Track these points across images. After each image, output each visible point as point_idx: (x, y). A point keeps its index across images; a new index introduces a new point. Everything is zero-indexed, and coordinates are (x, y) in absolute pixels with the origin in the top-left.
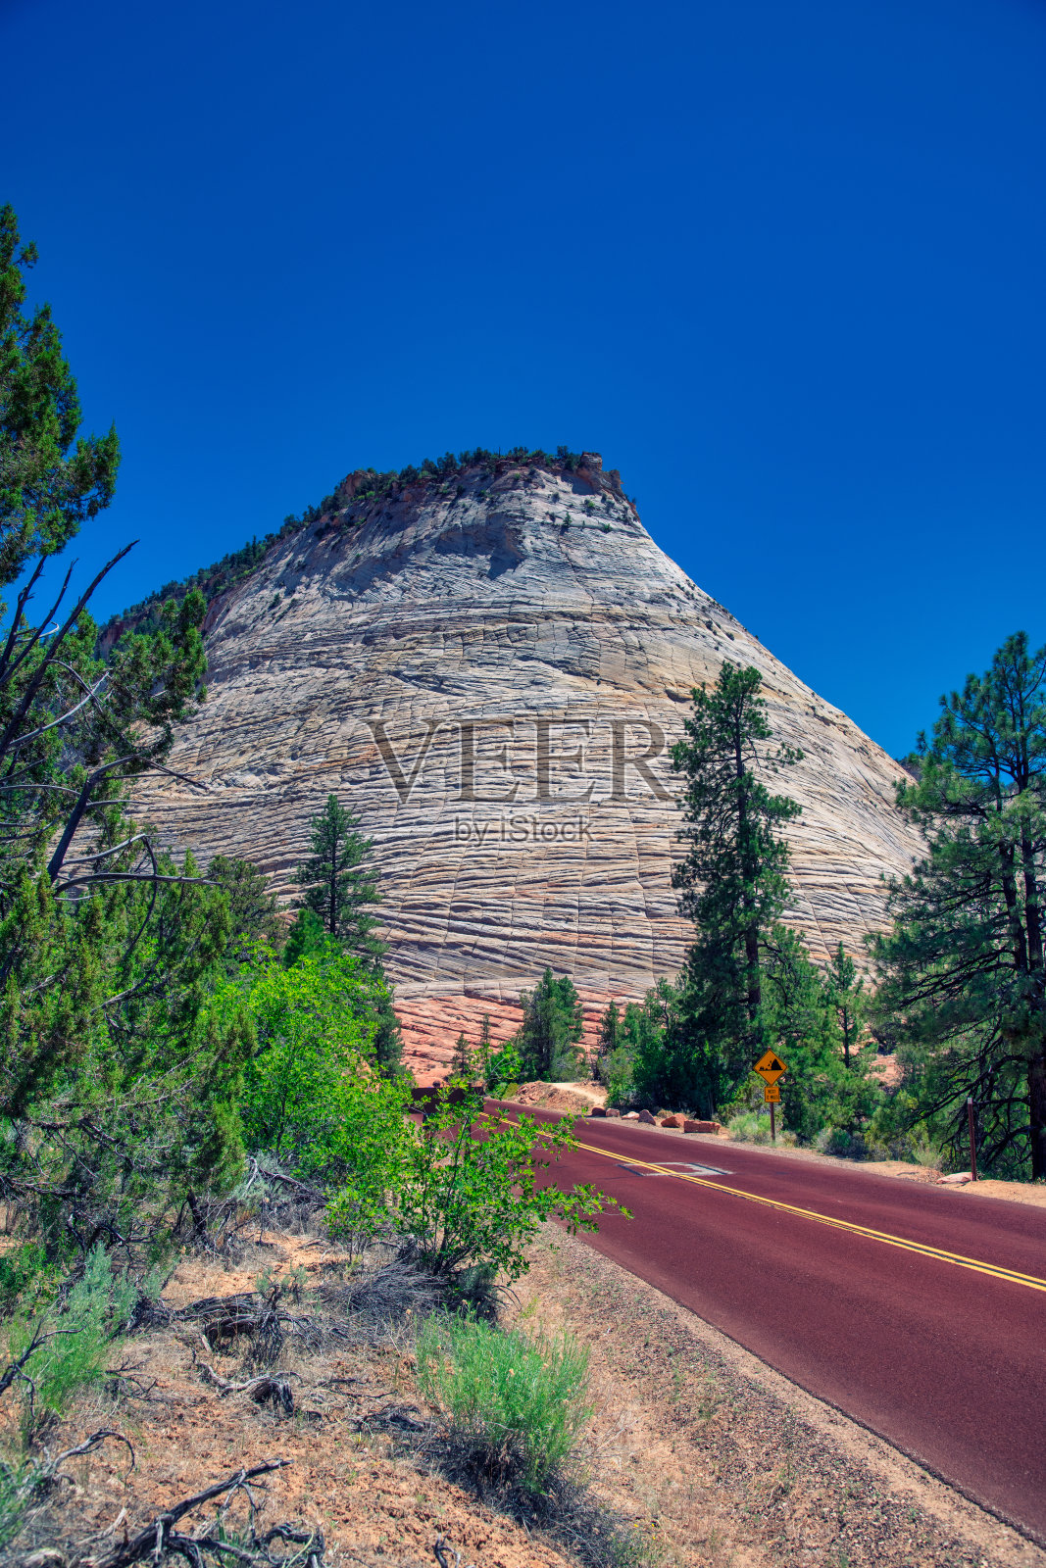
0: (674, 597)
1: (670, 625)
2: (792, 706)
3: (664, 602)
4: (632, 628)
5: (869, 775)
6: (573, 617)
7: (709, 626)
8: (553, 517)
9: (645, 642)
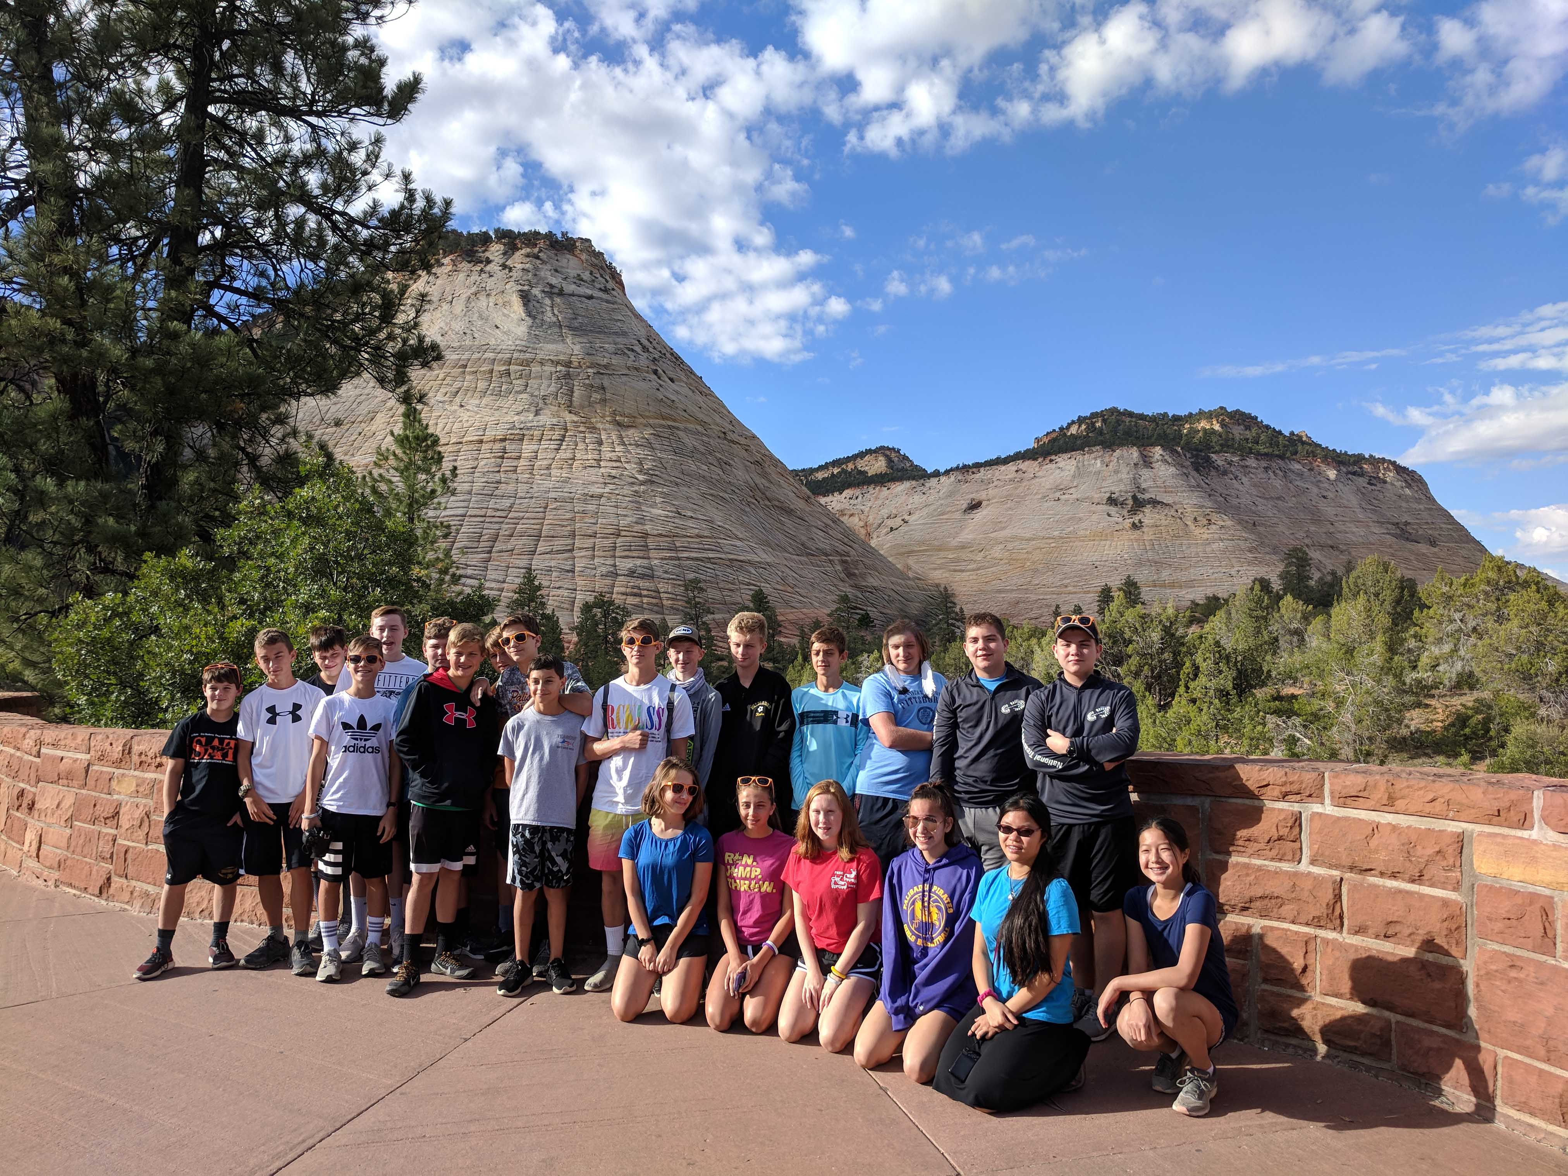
0: (633, 350)
1: (627, 372)
2: (709, 432)
3: (625, 354)
4: (599, 373)
5: (760, 481)
6: (558, 363)
7: (655, 372)
8: (552, 286)
9: (606, 383)
